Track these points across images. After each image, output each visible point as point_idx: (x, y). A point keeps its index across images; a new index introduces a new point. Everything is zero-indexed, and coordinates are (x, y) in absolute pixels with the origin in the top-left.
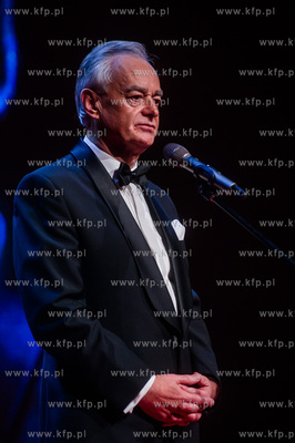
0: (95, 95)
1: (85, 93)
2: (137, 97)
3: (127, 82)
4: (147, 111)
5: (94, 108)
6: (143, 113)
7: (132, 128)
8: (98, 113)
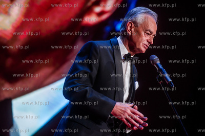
0: (133, 25)
1: (130, 23)
2: (148, 34)
3: (148, 27)
4: (149, 41)
5: (131, 30)
6: (147, 41)
7: (141, 44)
8: (131, 32)
